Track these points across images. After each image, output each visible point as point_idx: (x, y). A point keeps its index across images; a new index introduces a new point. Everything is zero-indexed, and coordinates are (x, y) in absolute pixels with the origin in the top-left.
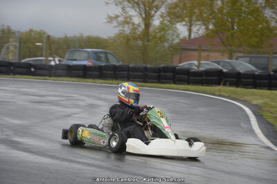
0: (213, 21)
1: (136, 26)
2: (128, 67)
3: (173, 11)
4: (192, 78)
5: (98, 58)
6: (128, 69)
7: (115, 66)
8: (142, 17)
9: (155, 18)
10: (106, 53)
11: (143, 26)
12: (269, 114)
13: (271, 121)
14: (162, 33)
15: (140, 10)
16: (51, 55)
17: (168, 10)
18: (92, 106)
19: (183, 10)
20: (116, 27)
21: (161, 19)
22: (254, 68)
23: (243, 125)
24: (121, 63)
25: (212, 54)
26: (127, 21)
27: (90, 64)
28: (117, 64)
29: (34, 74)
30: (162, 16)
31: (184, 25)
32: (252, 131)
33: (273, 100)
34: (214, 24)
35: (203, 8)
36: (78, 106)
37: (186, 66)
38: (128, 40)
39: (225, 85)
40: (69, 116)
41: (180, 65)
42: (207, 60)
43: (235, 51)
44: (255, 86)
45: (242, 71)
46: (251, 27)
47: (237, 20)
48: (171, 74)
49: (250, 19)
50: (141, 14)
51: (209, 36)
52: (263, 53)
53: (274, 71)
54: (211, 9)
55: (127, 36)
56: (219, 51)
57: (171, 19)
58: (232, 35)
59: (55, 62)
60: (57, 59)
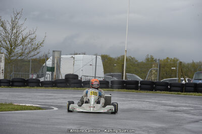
16: (182, 76)
29: (170, 90)
59: (185, 81)
60: (187, 79)
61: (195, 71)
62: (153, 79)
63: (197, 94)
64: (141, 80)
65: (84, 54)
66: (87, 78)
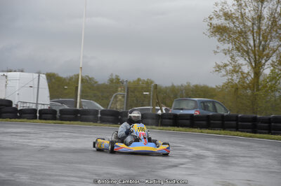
1: (245, 75)
2: (237, 117)
5: (206, 108)
6: (237, 119)
7: (223, 116)
8: (252, 66)
9: (266, 67)
10: (213, 103)
11: (253, 76)
15: (249, 59)
16: (158, 104)
17: (279, 59)
18: (199, 157)
20: (224, 76)
21: (272, 68)
24: (229, 113)
26: (236, 70)
27: (197, 113)
28: (226, 114)
30: (272, 65)
36: (184, 156)
38: (237, 89)
40: (176, 166)
55: (236, 85)
59: (162, 111)
60: (163, 108)
61: (175, 97)
62: (118, 107)
63: (176, 128)
64: (102, 108)
65: (22, 71)
66: (25, 105)
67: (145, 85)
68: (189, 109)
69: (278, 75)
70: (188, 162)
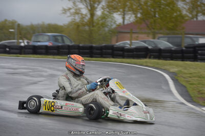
0: (141, 11)
1: (84, 16)
2: (79, 46)
3: (111, 4)
4: (126, 53)
6: (79, 48)
7: (69, 46)
8: (88, 9)
9: (98, 9)
10: (62, 36)
11: (89, 16)
12: (183, 79)
13: (184, 84)
14: (104, 21)
15: (86, 4)
16: (21, 38)
17: (107, 4)
18: (53, 76)
19: (118, 3)
20: (69, 17)
21: (102, 10)
22: (171, 45)
23: (163, 87)
24: (73, 44)
25: (140, 36)
26: (77, 12)
27: (51, 44)
28: (71, 44)
29: (9, 53)
30: (103, 8)
31: (119, 14)
32: (170, 92)
33: (185, 68)
34: (141, 13)
35: (133, 2)
36: (42, 76)
37: (121, 45)
38: (78, 26)
39: (150, 58)
40: (35, 83)
41: (117, 44)
42: (137, 40)
43: (157, 33)
44: (172, 58)
45: (162, 48)
46: (168, 15)
47: (157, 10)
48: (110, 51)
49: (167, 9)
50: (87, 7)
51: (138, 22)
52: (178, 34)
53: (186, 47)
54: (139, 3)
55: (78, 23)
56: (145, 33)
57: (110, 10)
58: (155, 21)
59: (24, 43)
60: (25, 41)
67: (10, 24)
68: (45, 41)
69: (106, 15)
70: (45, 80)
